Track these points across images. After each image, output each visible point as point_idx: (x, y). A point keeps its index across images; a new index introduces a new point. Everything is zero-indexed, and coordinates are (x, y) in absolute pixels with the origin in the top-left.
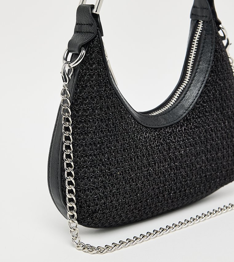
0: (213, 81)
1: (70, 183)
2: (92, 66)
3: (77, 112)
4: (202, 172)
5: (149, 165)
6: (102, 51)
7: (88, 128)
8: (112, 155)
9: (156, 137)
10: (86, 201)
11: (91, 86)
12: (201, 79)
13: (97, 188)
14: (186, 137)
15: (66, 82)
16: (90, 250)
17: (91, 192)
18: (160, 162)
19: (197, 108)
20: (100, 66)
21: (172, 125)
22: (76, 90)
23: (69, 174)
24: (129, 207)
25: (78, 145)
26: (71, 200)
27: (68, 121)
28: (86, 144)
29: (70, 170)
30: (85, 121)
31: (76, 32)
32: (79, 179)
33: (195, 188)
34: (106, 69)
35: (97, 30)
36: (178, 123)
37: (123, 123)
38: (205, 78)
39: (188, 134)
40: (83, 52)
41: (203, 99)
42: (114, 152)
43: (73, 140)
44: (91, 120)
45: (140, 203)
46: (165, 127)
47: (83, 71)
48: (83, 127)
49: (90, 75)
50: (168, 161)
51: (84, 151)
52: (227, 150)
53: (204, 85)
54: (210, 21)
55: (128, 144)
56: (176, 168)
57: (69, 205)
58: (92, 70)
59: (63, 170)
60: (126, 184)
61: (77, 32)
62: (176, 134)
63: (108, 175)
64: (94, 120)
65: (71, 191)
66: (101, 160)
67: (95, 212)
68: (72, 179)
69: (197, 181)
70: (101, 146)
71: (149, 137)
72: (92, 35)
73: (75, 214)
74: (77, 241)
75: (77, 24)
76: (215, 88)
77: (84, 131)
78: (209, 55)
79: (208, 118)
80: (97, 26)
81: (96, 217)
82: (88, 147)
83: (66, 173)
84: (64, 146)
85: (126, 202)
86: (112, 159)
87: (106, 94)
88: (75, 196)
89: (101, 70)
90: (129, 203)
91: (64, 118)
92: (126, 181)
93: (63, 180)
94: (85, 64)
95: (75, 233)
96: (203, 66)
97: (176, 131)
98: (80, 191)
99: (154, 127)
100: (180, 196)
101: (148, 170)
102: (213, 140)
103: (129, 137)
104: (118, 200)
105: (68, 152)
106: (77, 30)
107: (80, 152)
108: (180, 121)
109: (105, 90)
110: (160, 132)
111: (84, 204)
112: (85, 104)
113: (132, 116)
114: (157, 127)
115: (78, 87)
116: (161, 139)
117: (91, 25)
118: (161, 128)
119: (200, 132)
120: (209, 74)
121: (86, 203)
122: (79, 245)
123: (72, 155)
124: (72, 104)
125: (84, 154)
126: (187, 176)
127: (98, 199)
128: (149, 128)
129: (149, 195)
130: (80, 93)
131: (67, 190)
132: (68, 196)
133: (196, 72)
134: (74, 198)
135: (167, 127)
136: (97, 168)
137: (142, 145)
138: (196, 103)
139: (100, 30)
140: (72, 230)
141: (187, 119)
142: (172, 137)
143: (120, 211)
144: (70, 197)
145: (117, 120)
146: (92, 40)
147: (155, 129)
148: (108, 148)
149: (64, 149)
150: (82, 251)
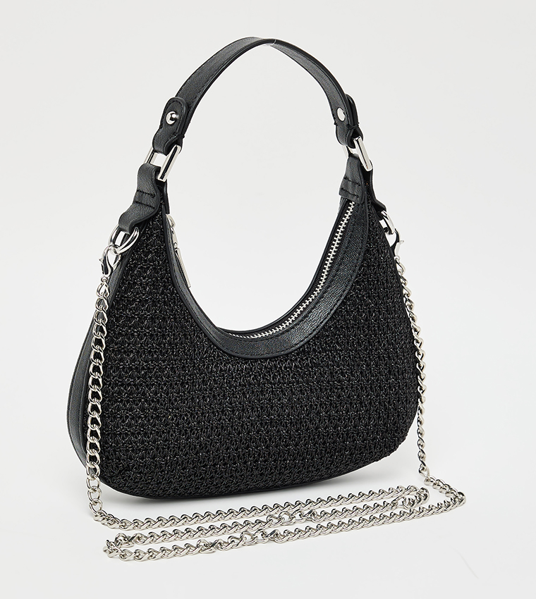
0: (357, 296)
1: (94, 421)
2: (146, 256)
3: (117, 320)
4: (319, 436)
5: (223, 411)
6: (164, 235)
7: (129, 344)
8: (162, 388)
9: (243, 372)
10: (115, 451)
11: (141, 284)
12: (340, 291)
13: (133, 434)
14: (295, 378)
15: (107, 273)
16: (110, 521)
17: (123, 439)
18: (243, 410)
19: (323, 336)
20: (159, 257)
21: (277, 357)
22: (120, 287)
23: (95, 408)
24: (183, 469)
25: (112, 367)
26: (93, 446)
27: (102, 331)
28: (124, 368)
29: (97, 402)
30: (126, 334)
31: (135, 202)
32: (109, 417)
33: (304, 459)
34: (168, 262)
35: (161, 204)
36: (287, 355)
37: (187, 344)
38: (344, 291)
39: (299, 375)
40: (136, 233)
41: (335, 323)
42: (165, 384)
43: (105, 360)
44: (135, 334)
45: (204, 466)
46: (262, 359)
47: (132, 261)
48: (123, 343)
49: (141, 268)
50: (258, 411)
51: (120, 377)
52: (368, 407)
53: (340, 302)
54: (362, 204)
55: (190, 376)
56: (271, 423)
57: (90, 452)
58: (145, 261)
59: (86, 402)
60: (180, 434)
61: (137, 202)
62: (278, 371)
63: (152, 417)
64: (139, 334)
65: (94, 434)
66: (144, 394)
67: (128, 469)
68: (96, 415)
69: (308, 448)
70: (146, 373)
71: (229, 370)
72: (152, 210)
73: (98, 467)
74: (97, 507)
75: (138, 191)
76: (358, 308)
77: (123, 349)
78: (356, 257)
79: (339, 354)
80: (161, 199)
81: (130, 476)
82: (126, 372)
83: (90, 405)
84: (92, 367)
85: (178, 462)
86: (161, 395)
87: (164, 298)
88: (99, 442)
89: (159, 263)
90: (183, 464)
91: (98, 326)
92: (181, 431)
93: (85, 416)
94: (137, 251)
95: (94, 496)
96: (345, 271)
97: (281, 368)
98: (108, 435)
99: (243, 356)
100: (275, 468)
101: (220, 419)
102: (342, 389)
103: (194, 366)
104: (165, 456)
105: (97, 376)
106: (137, 200)
107: (113, 378)
108: (291, 353)
109: (163, 293)
110: (252, 365)
111: (112, 454)
112: (130, 310)
113: (205, 336)
114: (249, 356)
115: (123, 283)
116: (250, 376)
117: (153, 196)
118: (256, 360)
119: (320, 373)
120: (353, 285)
121: (115, 454)
122: (97, 514)
123: (100, 380)
124: (111, 306)
125: (119, 382)
126: (290, 439)
127: (133, 451)
128: (234, 356)
129: (220, 457)
130: (126, 292)
131: (89, 431)
132: (90, 440)
133: (332, 280)
134: (98, 444)
135: (266, 359)
136: (137, 405)
137: (214, 380)
138: (323, 327)
139: (165, 205)
140: (91, 490)
141: (304, 351)
142: (270, 376)
143: (168, 473)
144: (92, 442)
145: (176, 339)
146: (152, 218)
147: (245, 359)
148: (156, 378)
149: (91, 370)
150: (100, 523)
